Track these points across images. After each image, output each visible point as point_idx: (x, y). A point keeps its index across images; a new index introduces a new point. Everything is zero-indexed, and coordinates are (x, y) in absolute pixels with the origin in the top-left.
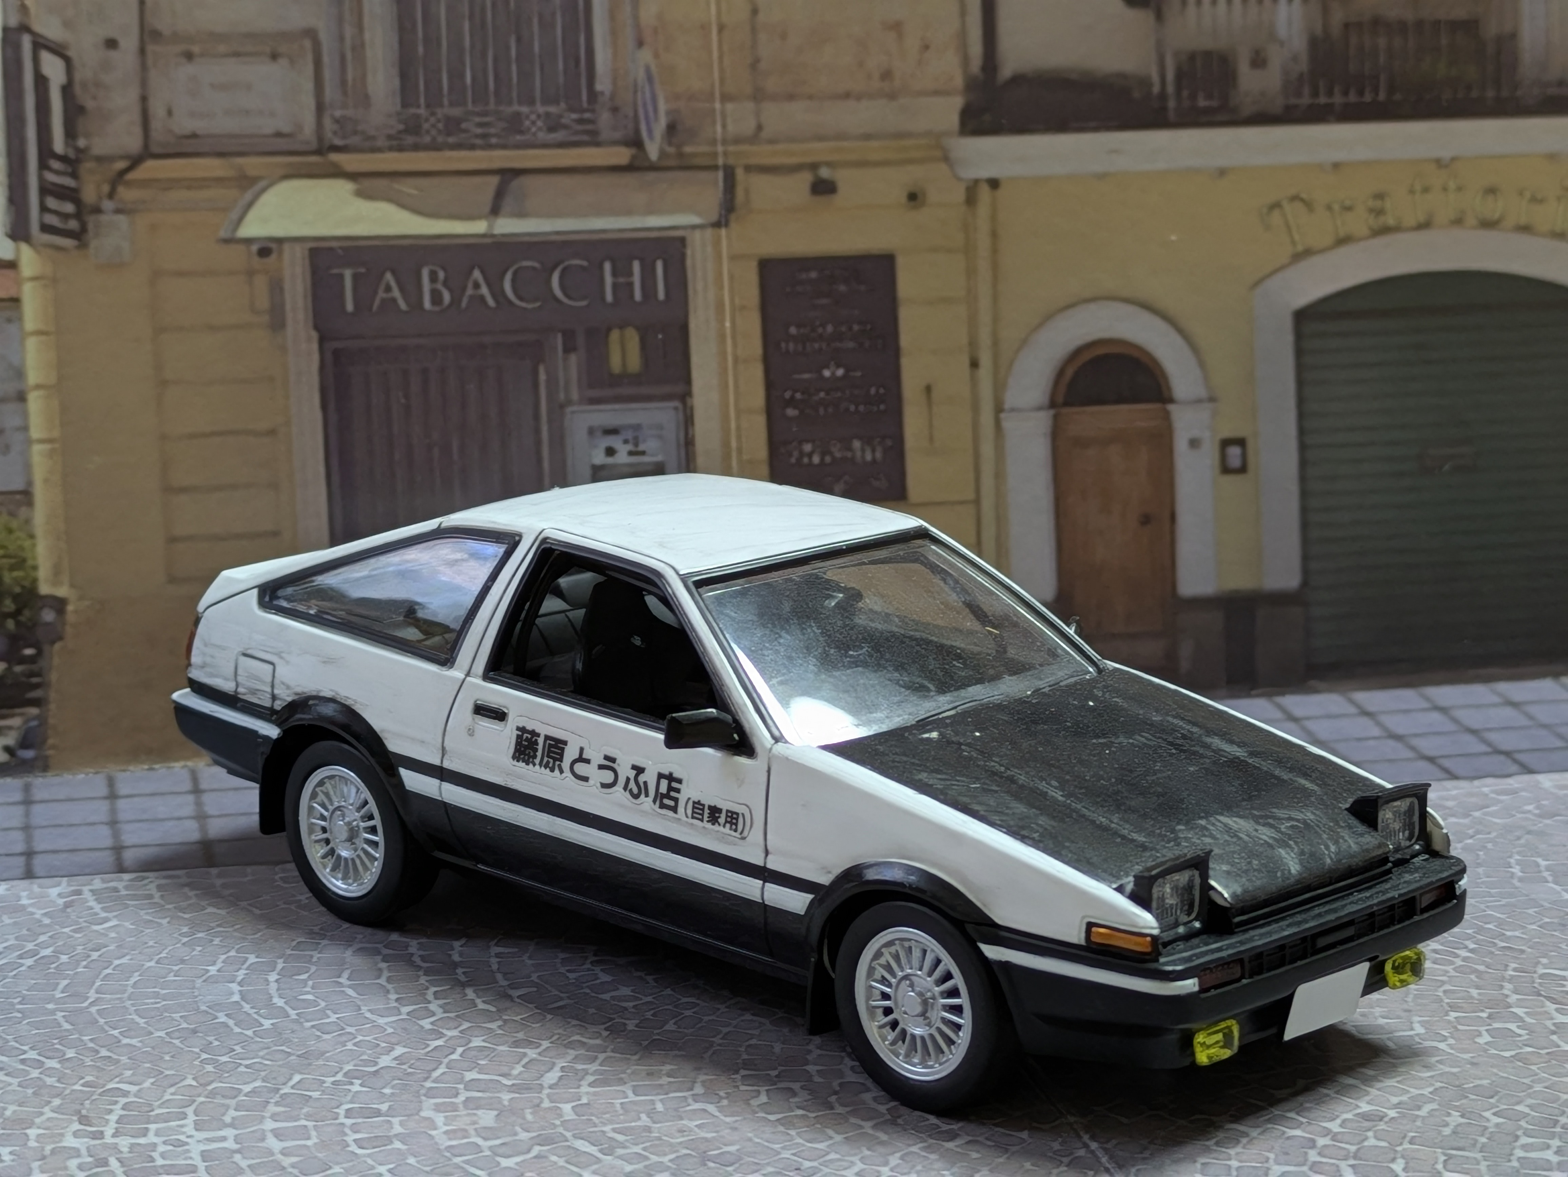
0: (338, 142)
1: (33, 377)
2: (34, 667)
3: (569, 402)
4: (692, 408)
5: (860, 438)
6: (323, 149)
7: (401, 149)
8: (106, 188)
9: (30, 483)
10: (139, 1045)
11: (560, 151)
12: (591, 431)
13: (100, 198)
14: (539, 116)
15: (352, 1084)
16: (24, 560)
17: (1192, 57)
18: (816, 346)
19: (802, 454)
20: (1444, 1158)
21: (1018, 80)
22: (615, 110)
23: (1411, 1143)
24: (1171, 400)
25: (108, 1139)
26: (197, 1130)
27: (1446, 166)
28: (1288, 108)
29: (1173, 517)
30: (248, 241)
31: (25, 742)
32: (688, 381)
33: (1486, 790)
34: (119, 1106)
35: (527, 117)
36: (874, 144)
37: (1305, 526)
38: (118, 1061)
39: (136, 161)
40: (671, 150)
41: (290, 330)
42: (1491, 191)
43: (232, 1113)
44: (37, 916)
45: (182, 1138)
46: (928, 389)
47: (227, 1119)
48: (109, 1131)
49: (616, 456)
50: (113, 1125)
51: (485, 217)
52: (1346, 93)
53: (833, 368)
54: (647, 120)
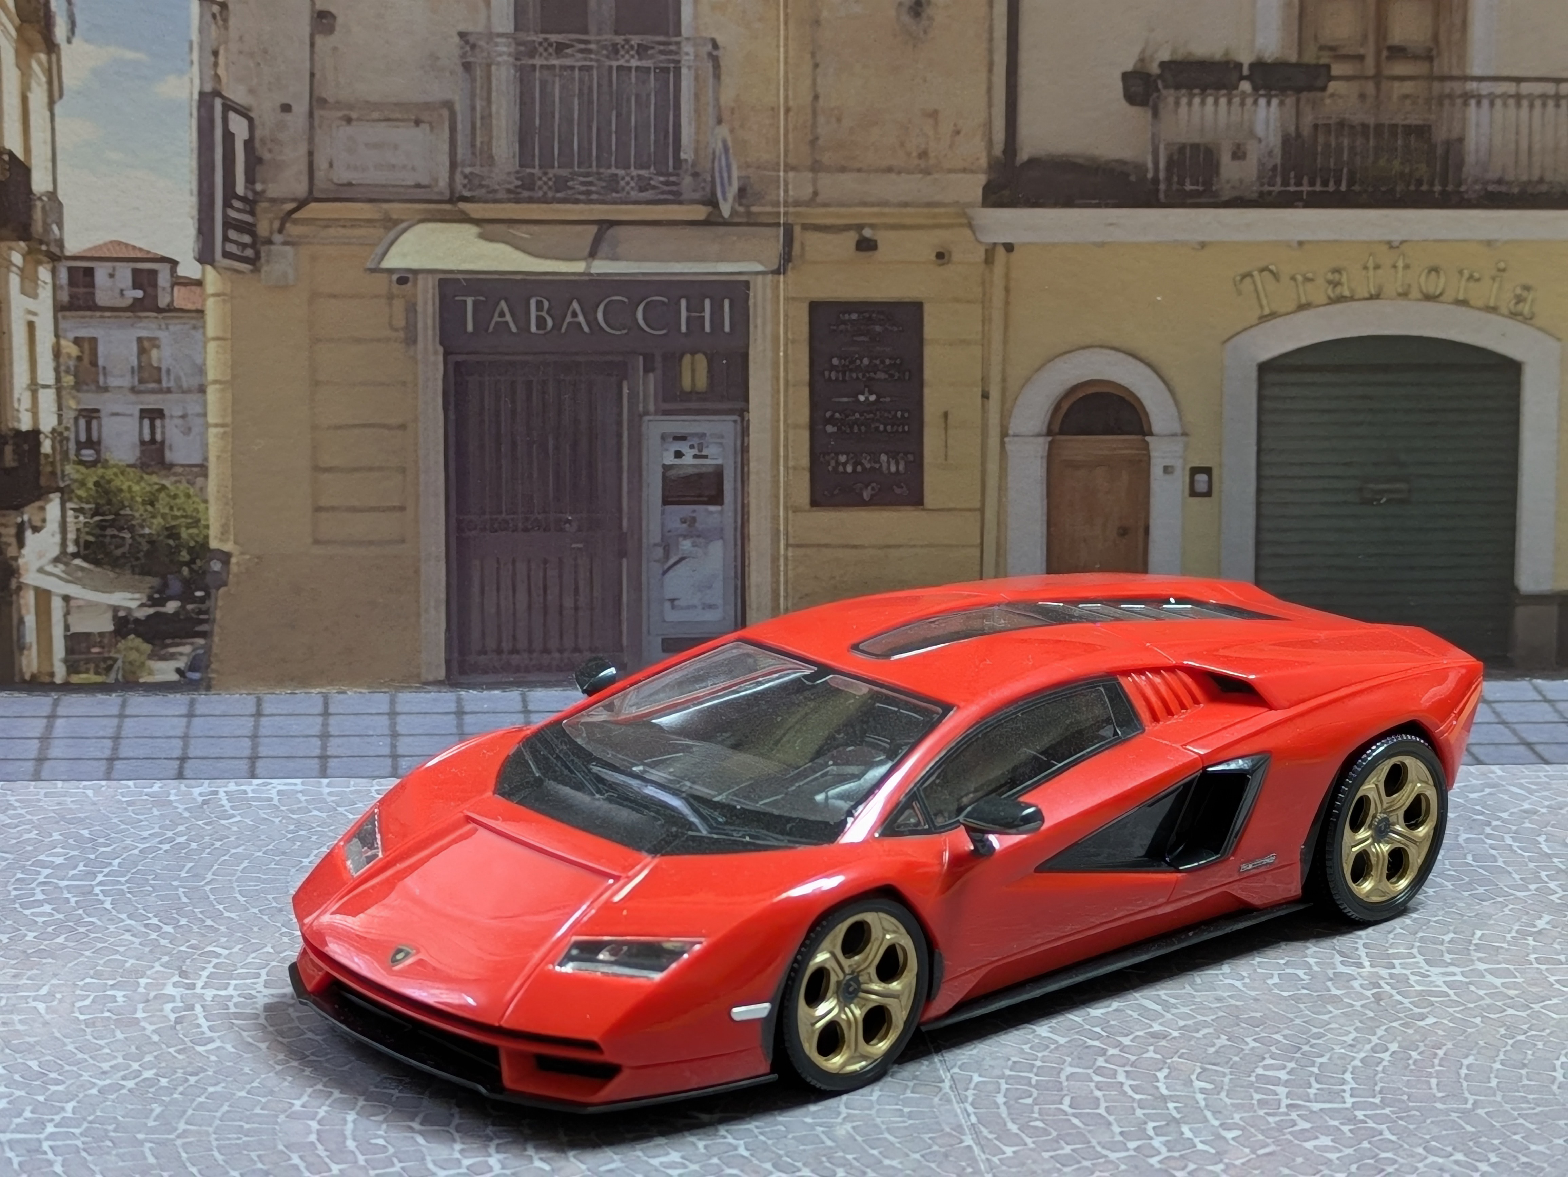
0: (466, 193)
1: (211, 375)
2: (204, 607)
3: (646, 413)
4: (748, 421)
5: (886, 453)
6: (454, 198)
7: (517, 201)
8: (276, 225)
9: (206, 459)
10: (237, 918)
11: (650, 207)
12: (663, 437)
13: (271, 233)
14: (632, 178)
16: (199, 520)
17: (1182, 148)
18: (854, 375)
19: (838, 463)
20: (1200, 1070)
21: (1033, 162)
22: (696, 175)
23: (1179, 1057)
24: (1151, 434)
25: (198, 990)
27: (1398, 247)
28: (1261, 194)
29: (1147, 531)
30: (390, 271)
31: (193, 666)
32: (747, 400)
34: (212, 964)
35: (623, 178)
36: (910, 210)
37: (1258, 544)
38: (218, 930)
39: (302, 204)
40: (741, 209)
41: (420, 345)
42: (1435, 269)
44: (180, 810)
45: (253, 992)
46: (946, 415)
48: (200, 984)
49: (684, 458)
50: (204, 979)
51: (584, 259)
52: (1312, 183)
53: (867, 394)
54: (722, 185)
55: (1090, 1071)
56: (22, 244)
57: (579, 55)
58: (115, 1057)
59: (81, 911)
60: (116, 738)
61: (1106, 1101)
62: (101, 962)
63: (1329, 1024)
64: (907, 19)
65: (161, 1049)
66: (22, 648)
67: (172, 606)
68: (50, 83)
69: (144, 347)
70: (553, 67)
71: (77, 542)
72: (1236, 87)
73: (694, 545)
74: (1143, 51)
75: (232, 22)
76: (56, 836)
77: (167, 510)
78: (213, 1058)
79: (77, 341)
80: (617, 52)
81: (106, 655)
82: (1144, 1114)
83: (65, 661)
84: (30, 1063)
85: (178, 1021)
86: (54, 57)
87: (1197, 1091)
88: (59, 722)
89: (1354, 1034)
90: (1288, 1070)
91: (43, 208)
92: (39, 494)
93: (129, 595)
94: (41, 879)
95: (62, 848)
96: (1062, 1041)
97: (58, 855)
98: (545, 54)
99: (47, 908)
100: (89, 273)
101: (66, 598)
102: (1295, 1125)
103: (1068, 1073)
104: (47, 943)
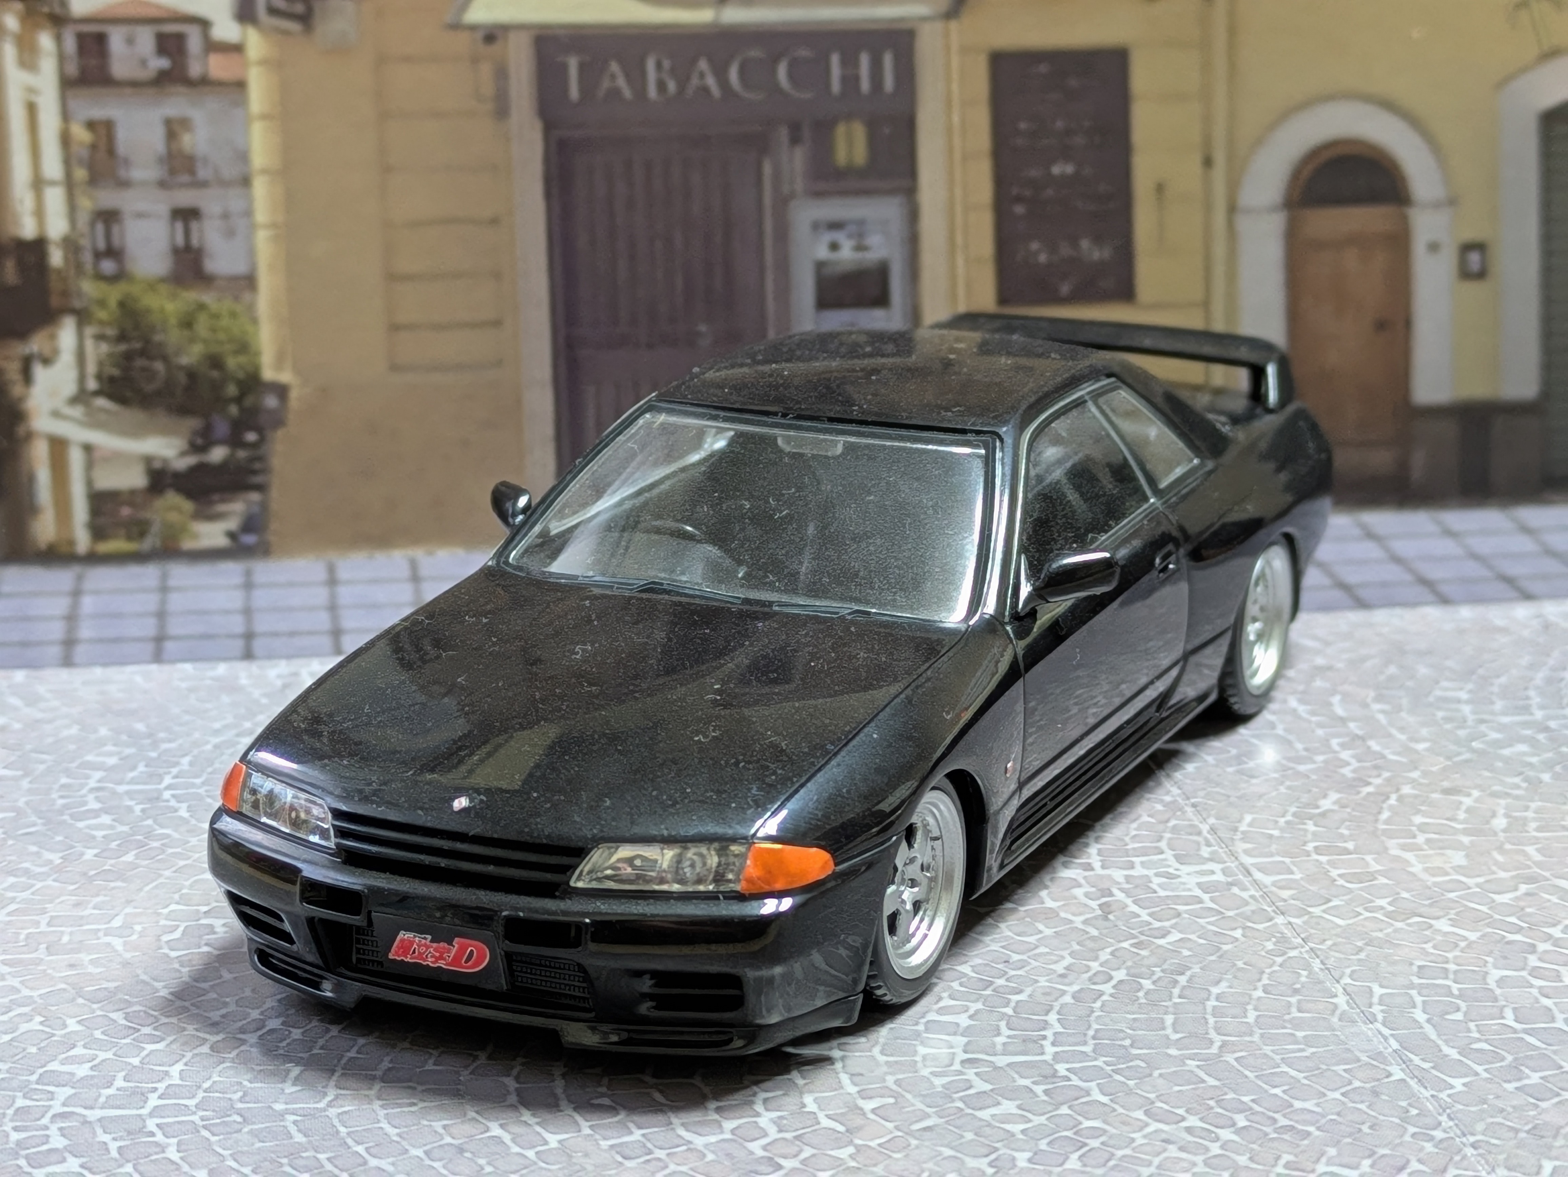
1: (258, 163)
2: (258, 453)
3: (792, 196)
4: (918, 203)
5: (1088, 236)
9: (254, 268)
12: (816, 226)
16: (247, 346)
18: (1046, 142)
19: (1029, 252)
24: (1410, 203)
29: (1408, 324)
30: (474, 27)
31: (247, 528)
32: (914, 176)
41: (514, 118)
46: (1160, 188)
49: (840, 250)
53: (1062, 164)
55: (1524, 973)
58: (226, 1004)
59: (150, 822)
60: (161, 615)
62: (187, 883)
66: (34, 511)
67: (218, 454)
69: (173, 129)
71: (99, 377)
76: (103, 731)
77: (206, 334)
79: (91, 125)
81: (140, 516)
83: (90, 526)
84: (114, 1016)
88: (87, 600)
92: (48, 317)
93: (164, 441)
94: (92, 784)
95: (115, 745)
96: (1473, 936)
97: (110, 754)
99: (106, 819)
100: (102, 38)
101: (88, 448)
103: (1497, 977)
104: (113, 861)
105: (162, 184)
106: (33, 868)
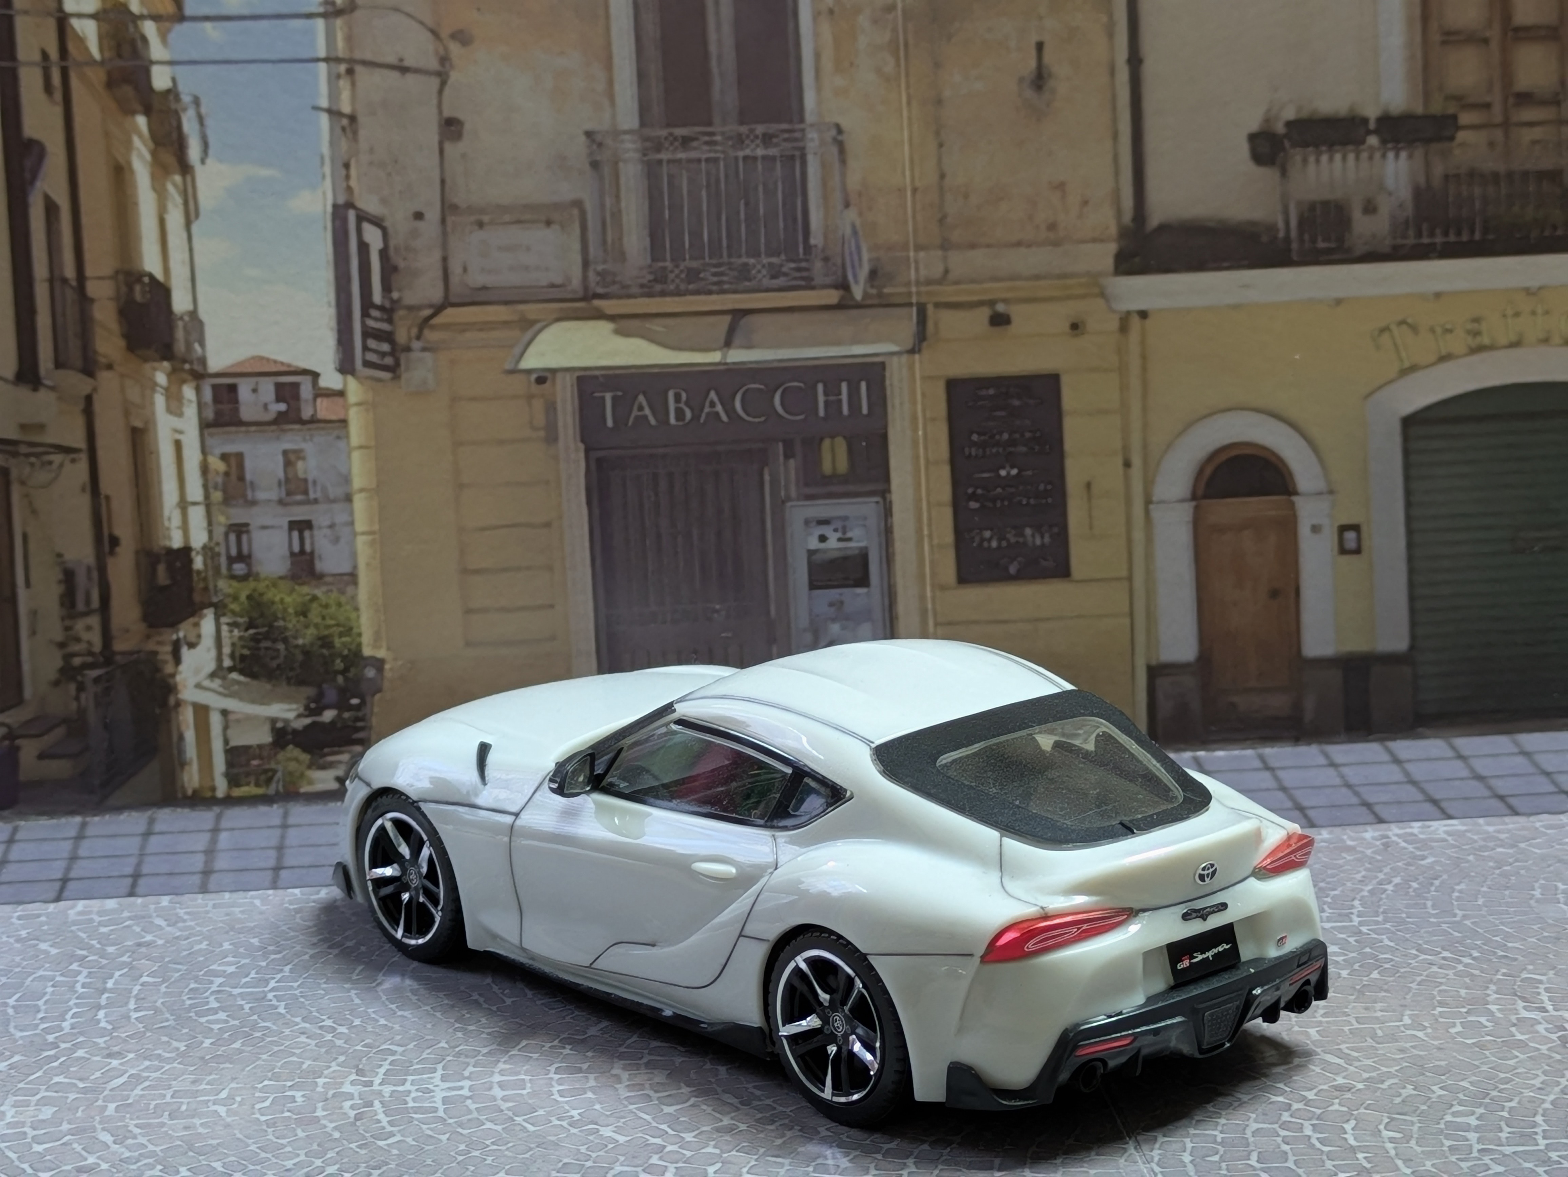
0: (600, 290)
1: (357, 482)
2: (360, 714)
3: (788, 499)
4: (891, 502)
5: (1031, 526)
6: (588, 296)
7: (650, 295)
8: (414, 331)
9: (355, 567)
10: (410, 1016)
11: (783, 294)
12: (807, 522)
13: (410, 339)
14: (764, 266)
15: (564, 1048)
16: (351, 629)
17: (1312, 206)
18: (994, 450)
19: (983, 540)
20: (1388, 1120)
21: (1163, 228)
22: (826, 259)
23: (1366, 1109)
24: (1296, 493)
25: (376, 1087)
26: (442, 1081)
27: (1534, 294)
28: (1395, 248)
29: (1298, 592)
30: (529, 372)
32: (888, 481)
33: (1538, 824)
34: (388, 1062)
35: (754, 266)
36: (1042, 283)
37: (1412, 599)
38: (392, 1028)
39: (438, 310)
40: (874, 291)
41: (561, 443)
43: (471, 1069)
45: (430, 1086)
46: (1088, 485)
47: (466, 1073)
48: (377, 1081)
49: (828, 541)
50: (381, 1076)
51: (720, 349)
52: (1446, 234)
53: (1008, 468)
54: (853, 267)
55: (1276, 1126)
56: (166, 364)
57: (706, 148)
58: (298, 1155)
59: (255, 1017)
60: (280, 848)
61: (1294, 1155)
62: (279, 1064)
63: (1516, 1068)
64: (1029, 93)
65: (343, 1145)
66: (183, 764)
67: (328, 715)
68: (186, 203)
69: (290, 459)
70: (679, 161)
71: (232, 656)
72: (1363, 142)
73: (843, 628)
74: (1269, 110)
75: (362, 133)
76: (226, 946)
77: (318, 620)
78: (395, 1152)
79: (224, 457)
80: (743, 142)
81: (267, 767)
82: (1334, 1166)
83: (227, 775)
84: (214, 1164)
85: (358, 1118)
86: (189, 178)
87: (1386, 1140)
88: (223, 836)
89: (1543, 1078)
90: (1477, 1115)
91: (185, 327)
92: (193, 610)
93: (286, 706)
94: (214, 988)
95: (234, 956)
96: (1245, 1098)
97: (230, 964)
98: (671, 148)
99: (222, 1015)
100: (233, 388)
101: (225, 713)
102: (1489, 1169)
103: (1253, 1130)
104: (223, 1048)
105: (281, 502)
106: (164, 1054)
